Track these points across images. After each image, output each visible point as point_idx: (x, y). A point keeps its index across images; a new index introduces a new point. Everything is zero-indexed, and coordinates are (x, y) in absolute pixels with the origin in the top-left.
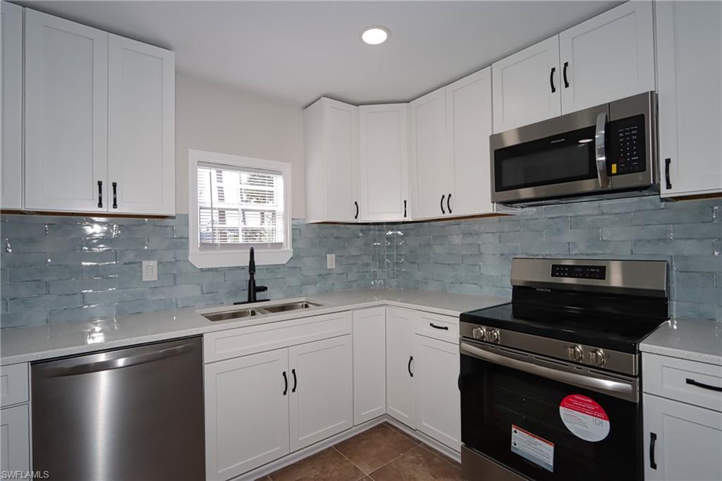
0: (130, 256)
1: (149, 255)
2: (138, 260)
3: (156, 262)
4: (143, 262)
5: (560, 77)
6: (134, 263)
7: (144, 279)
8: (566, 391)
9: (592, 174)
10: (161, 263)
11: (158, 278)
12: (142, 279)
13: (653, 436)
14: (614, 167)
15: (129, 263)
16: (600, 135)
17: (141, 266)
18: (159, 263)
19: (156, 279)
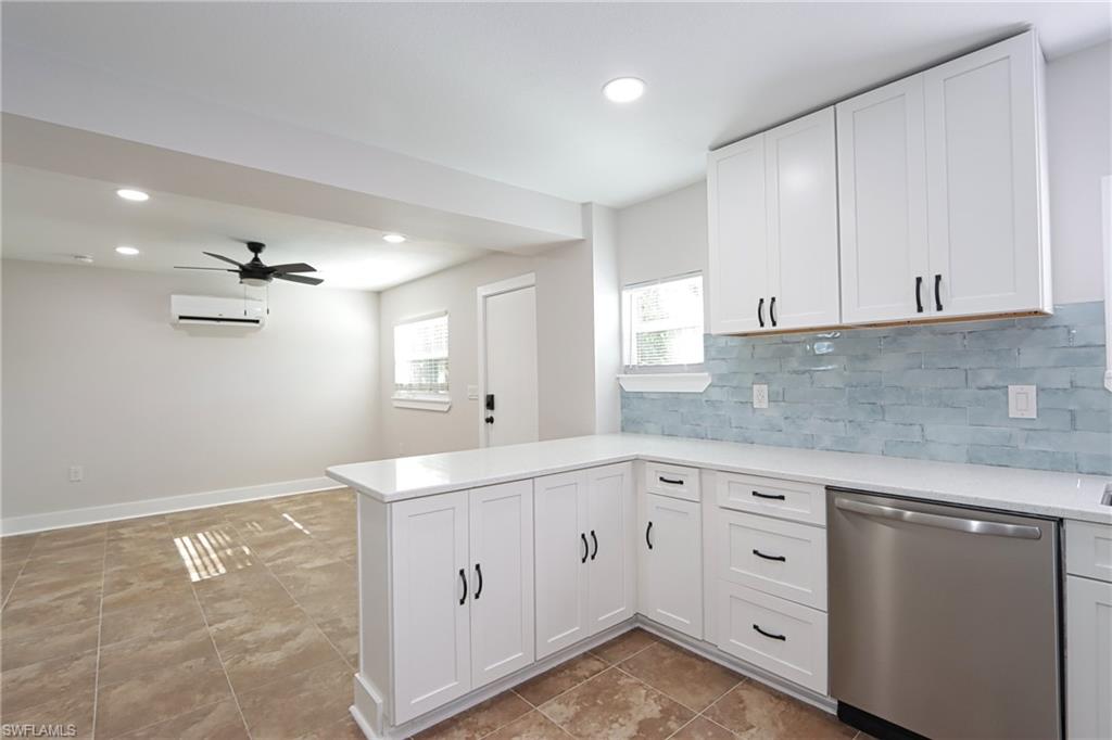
0: (989, 377)
1: (1022, 377)
2: (1001, 384)
3: (1034, 387)
4: (1010, 387)
6: (993, 388)
7: (1011, 416)
10: (1043, 390)
11: (1038, 415)
12: (1008, 414)
15: (987, 388)
17: (1007, 394)
18: (1040, 390)
19: (1035, 417)
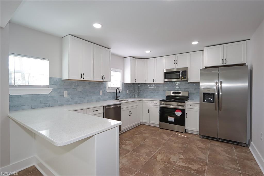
1: (101, 89)
5: (175, 62)
8: (176, 109)
9: (180, 78)
10: (102, 91)
12: (100, 94)
13: (186, 113)
14: (183, 77)
16: (181, 72)
17: (100, 92)
19: (102, 94)
